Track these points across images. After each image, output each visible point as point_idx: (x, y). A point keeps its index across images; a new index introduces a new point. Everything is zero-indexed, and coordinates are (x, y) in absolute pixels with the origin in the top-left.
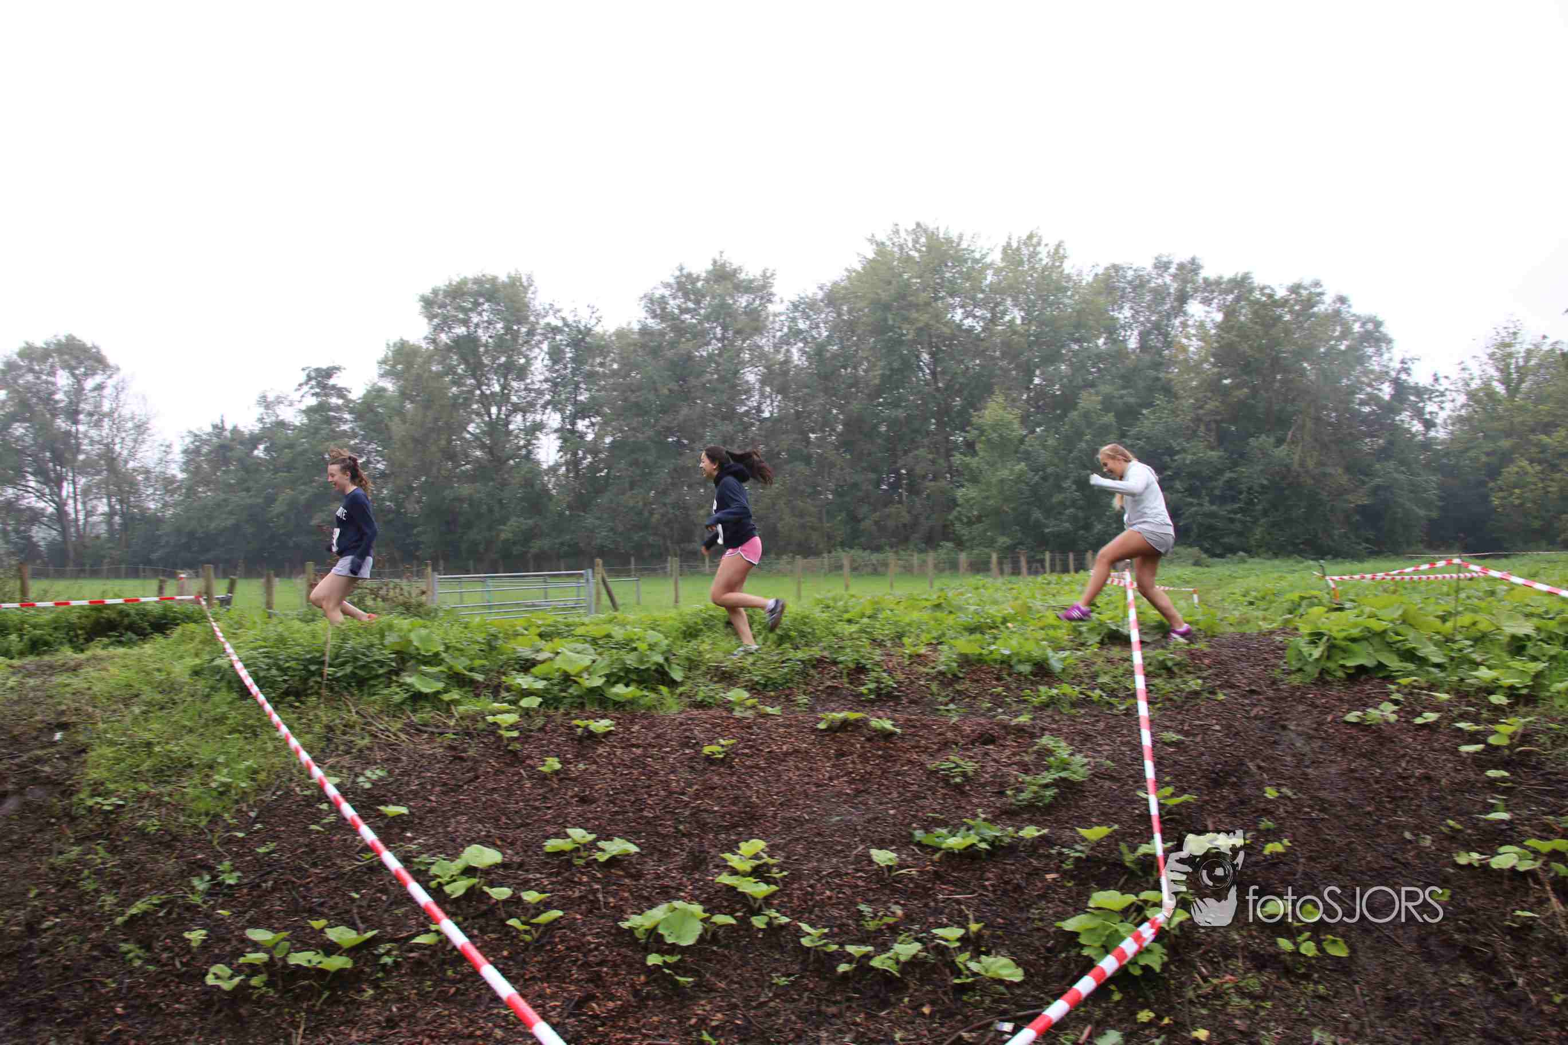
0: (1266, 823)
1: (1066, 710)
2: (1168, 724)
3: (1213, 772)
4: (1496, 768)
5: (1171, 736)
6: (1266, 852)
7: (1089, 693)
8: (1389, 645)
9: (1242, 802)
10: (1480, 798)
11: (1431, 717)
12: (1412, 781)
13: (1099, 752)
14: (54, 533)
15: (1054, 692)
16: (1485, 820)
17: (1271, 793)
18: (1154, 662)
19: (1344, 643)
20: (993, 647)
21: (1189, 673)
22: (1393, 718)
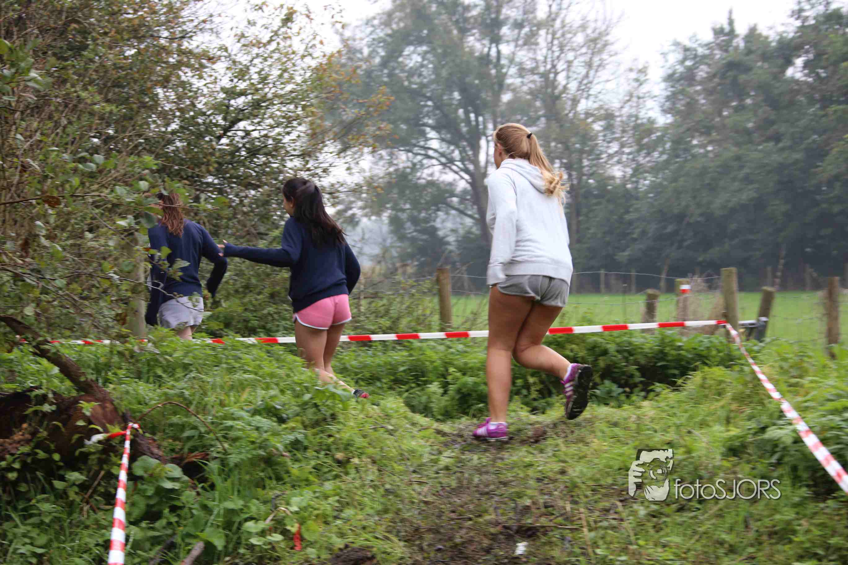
14: (469, 221)
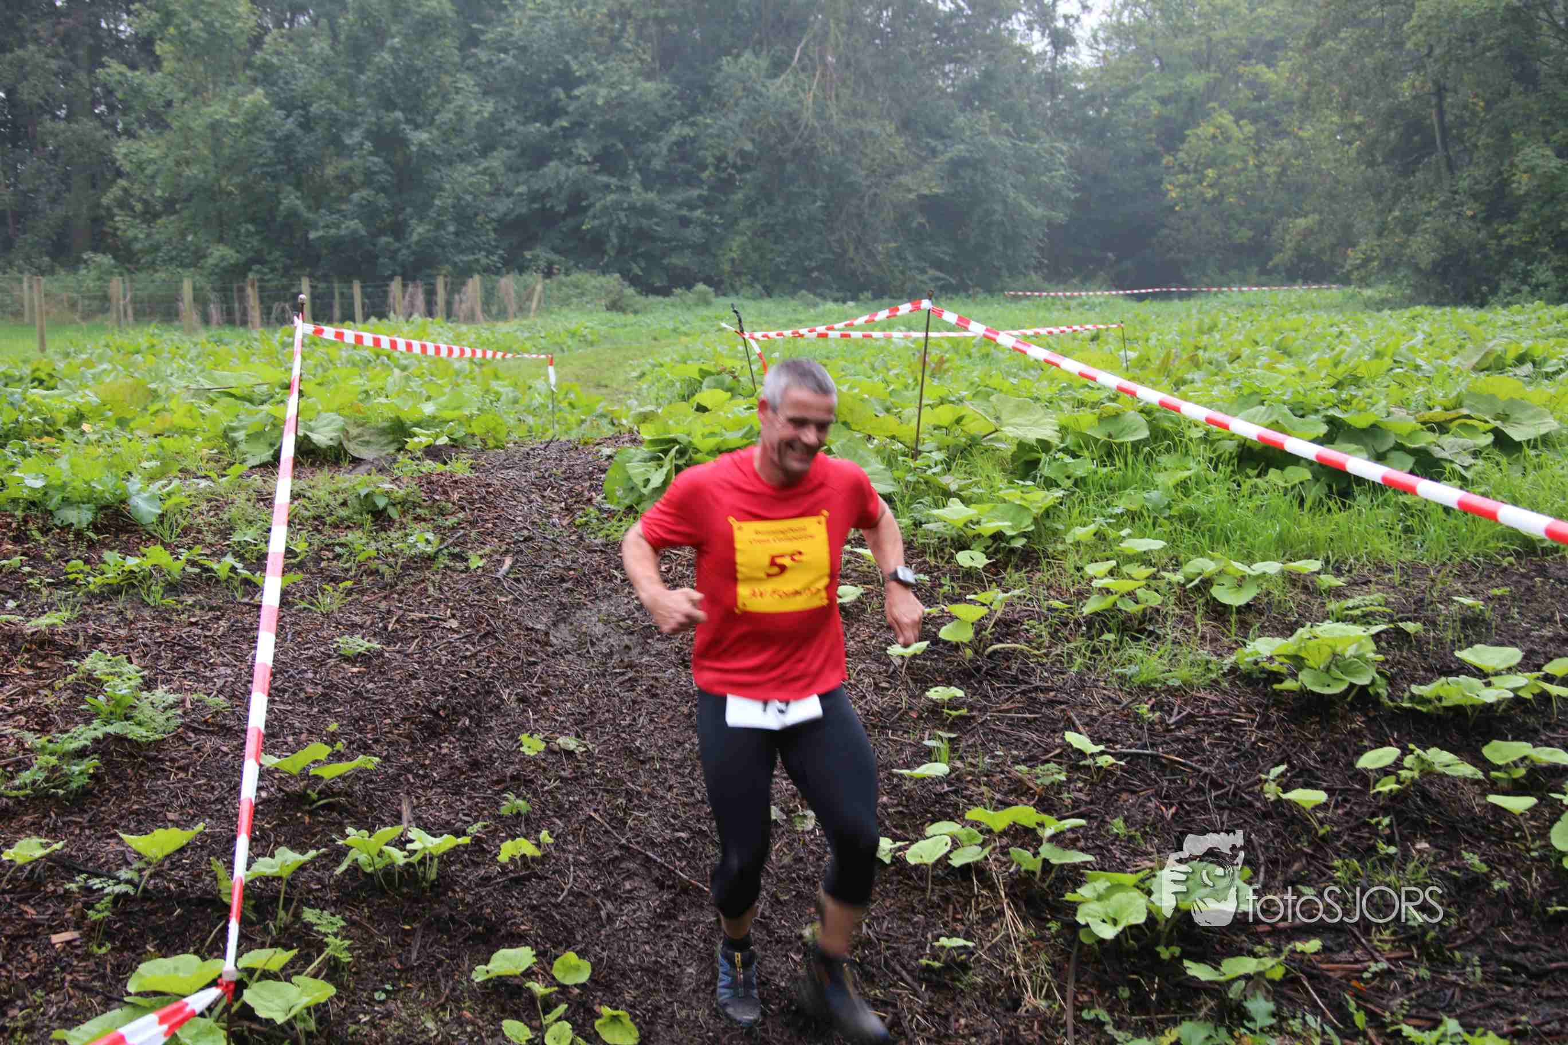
0: (513, 803)
1: (156, 596)
2: (357, 619)
3: (431, 711)
4: (948, 683)
5: (357, 644)
6: (503, 857)
7: (212, 563)
9: (475, 765)
10: (911, 738)
13: (207, 680)
16: (911, 778)
17: (532, 746)
18: (352, 501)
21: (418, 519)
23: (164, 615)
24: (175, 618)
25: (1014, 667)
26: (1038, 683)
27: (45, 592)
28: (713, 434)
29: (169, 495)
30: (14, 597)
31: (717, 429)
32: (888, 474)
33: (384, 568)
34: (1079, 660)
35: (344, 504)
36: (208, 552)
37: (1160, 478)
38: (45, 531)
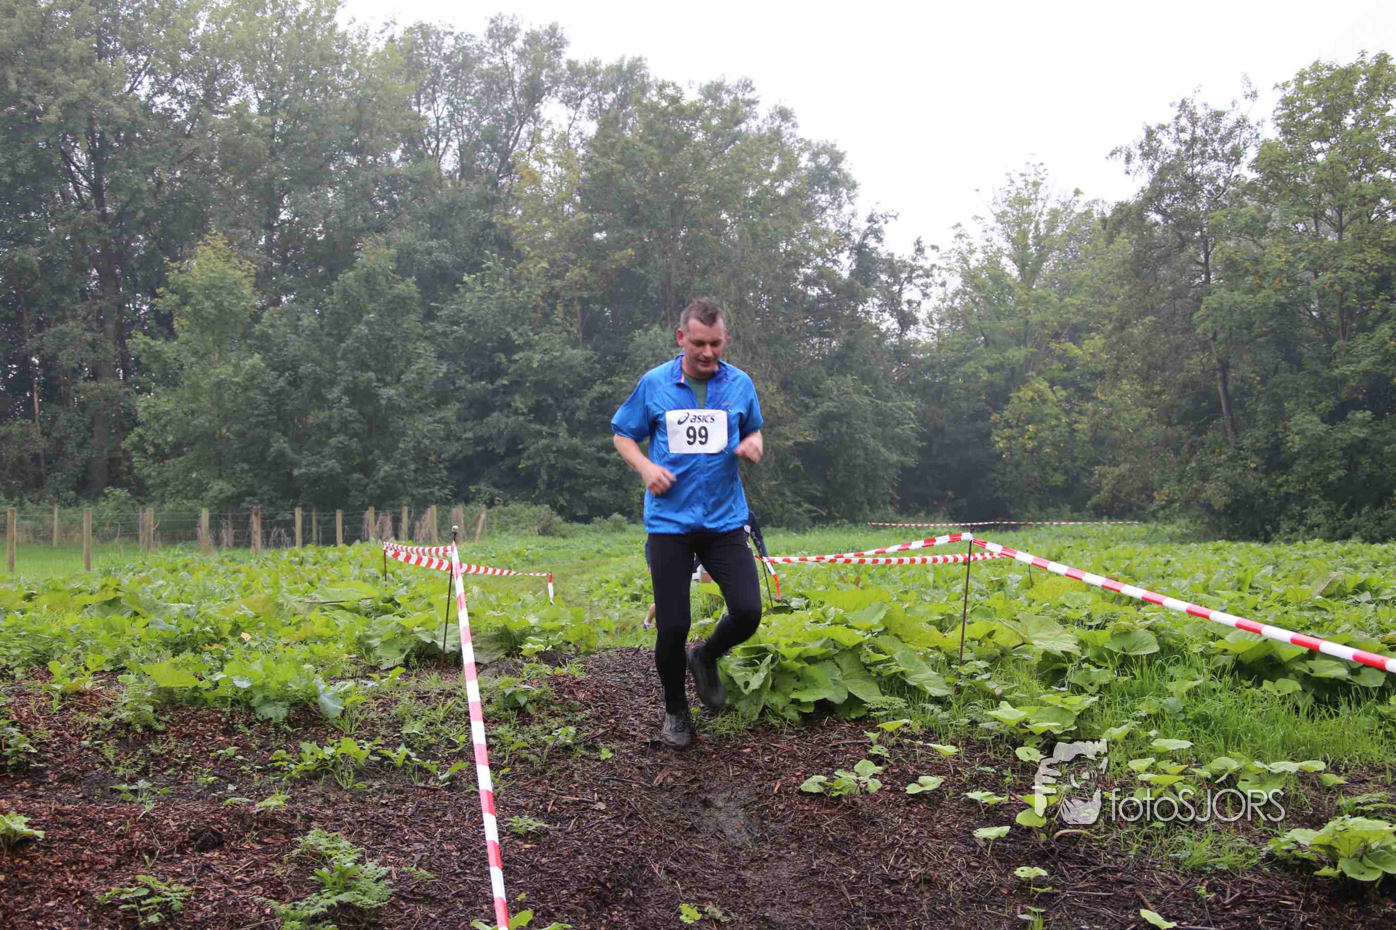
1: (348, 782)
2: (521, 802)
4: (1030, 863)
5: (526, 823)
7: (388, 752)
8: (866, 667)
11: (930, 782)
12: (904, 888)
13: (406, 854)
15: (329, 751)
17: (689, 915)
18: (497, 698)
19: (798, 665)
20: (218, 676)
21: (552, 715)
22: (874, 786)
23: (359, 797)
24: (368, 800)
25: (1082, 849)
26: (1104, 865)
27: (256, 778)
28: (795, 644)
29: (346, 692)
30: (231, 782)
31: (799, 640)
32: (941, 679)
33: (532, 757)
34: (1136, 846)
35: (489, 701)
36: (383, 743)
37: (1172, 687)
38: (249, 725)
